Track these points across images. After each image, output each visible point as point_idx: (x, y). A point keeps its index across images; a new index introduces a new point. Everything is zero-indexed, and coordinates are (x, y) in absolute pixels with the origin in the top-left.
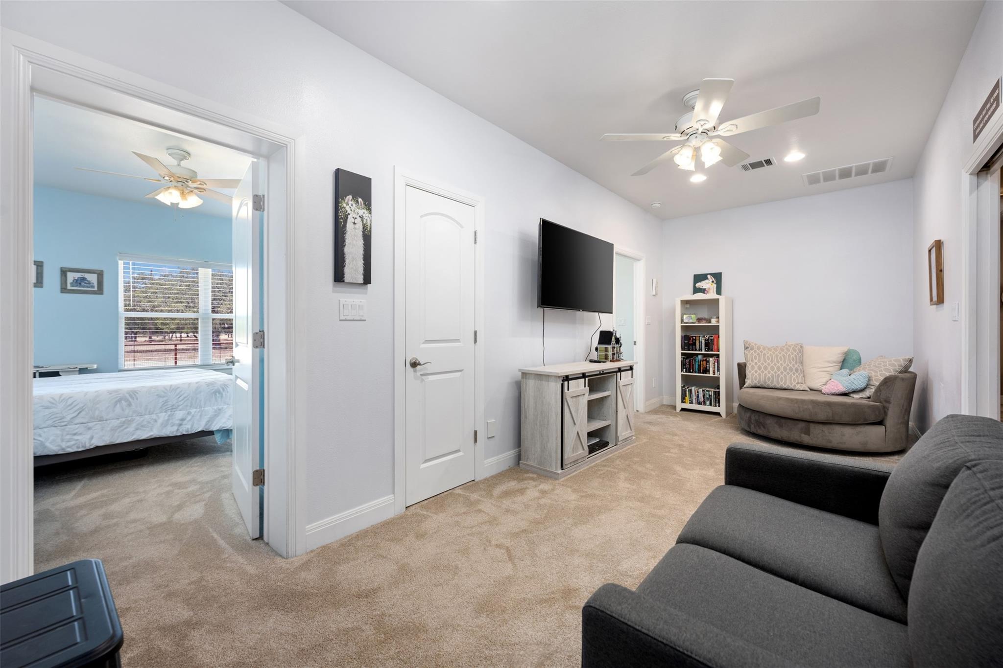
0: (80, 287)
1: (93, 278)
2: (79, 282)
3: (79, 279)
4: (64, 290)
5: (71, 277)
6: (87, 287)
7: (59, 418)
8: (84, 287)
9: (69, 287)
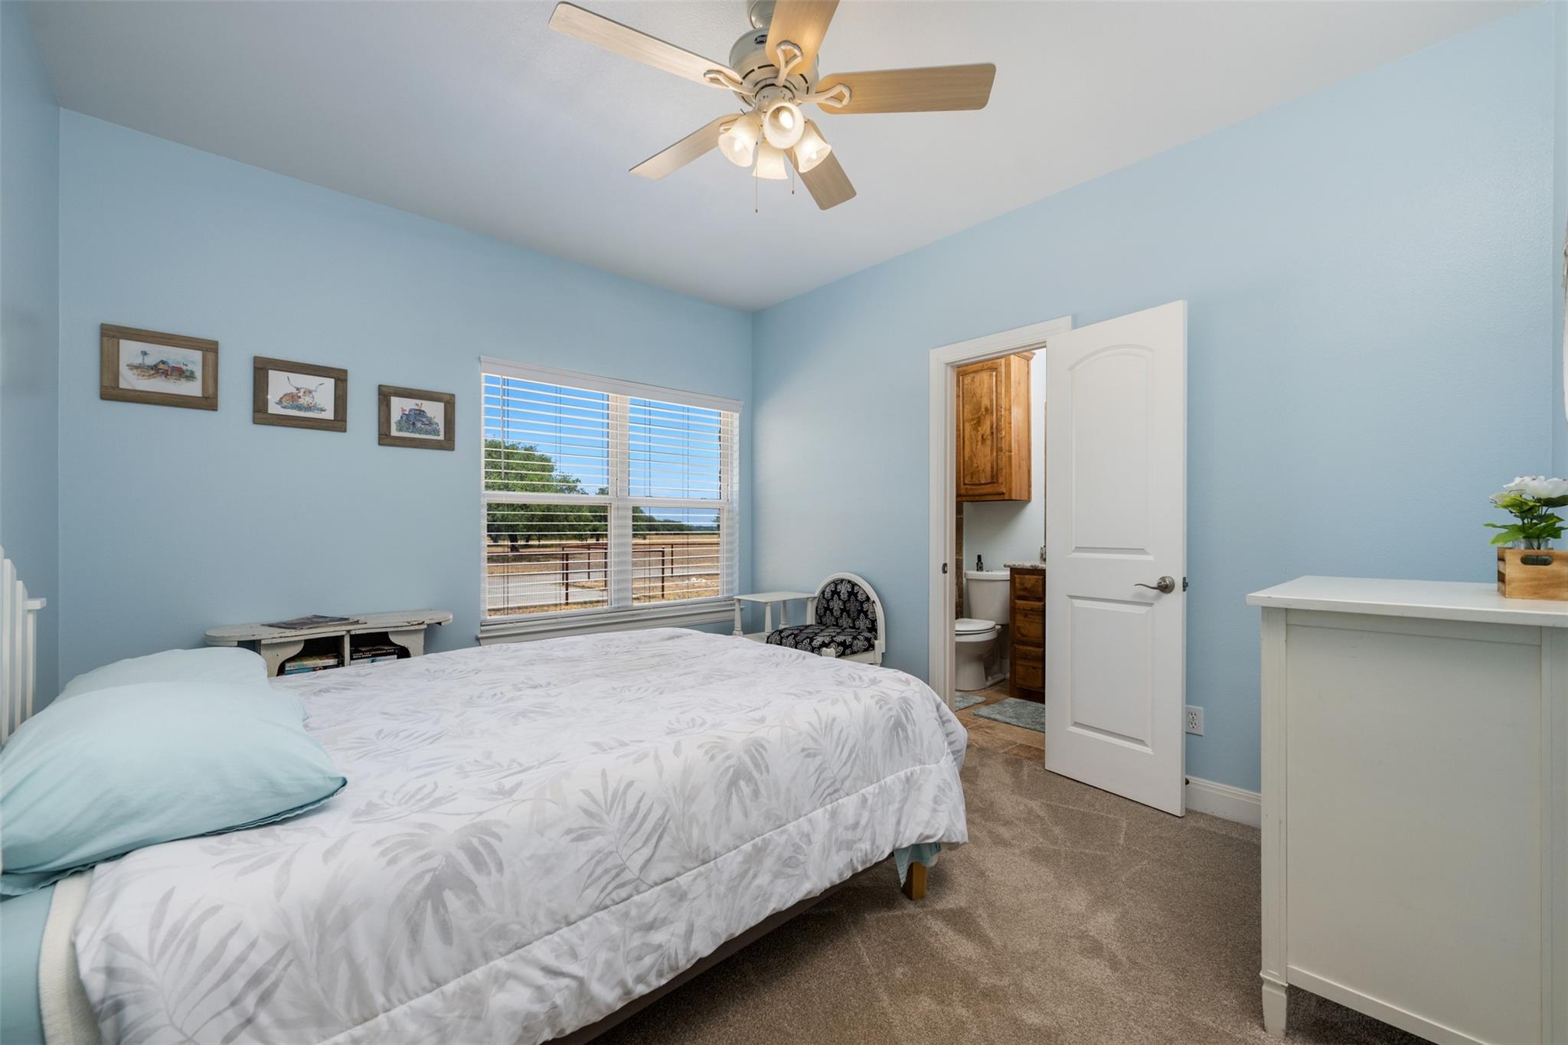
0: (412, 432)
1: (435, 411)
2: (414, 418)
3: (412, 413)
4: (385, 438)
5: (399, 406)
6: (427, 432)
7: (614, 872)
8: (420, 431)
9: (394, 433)
